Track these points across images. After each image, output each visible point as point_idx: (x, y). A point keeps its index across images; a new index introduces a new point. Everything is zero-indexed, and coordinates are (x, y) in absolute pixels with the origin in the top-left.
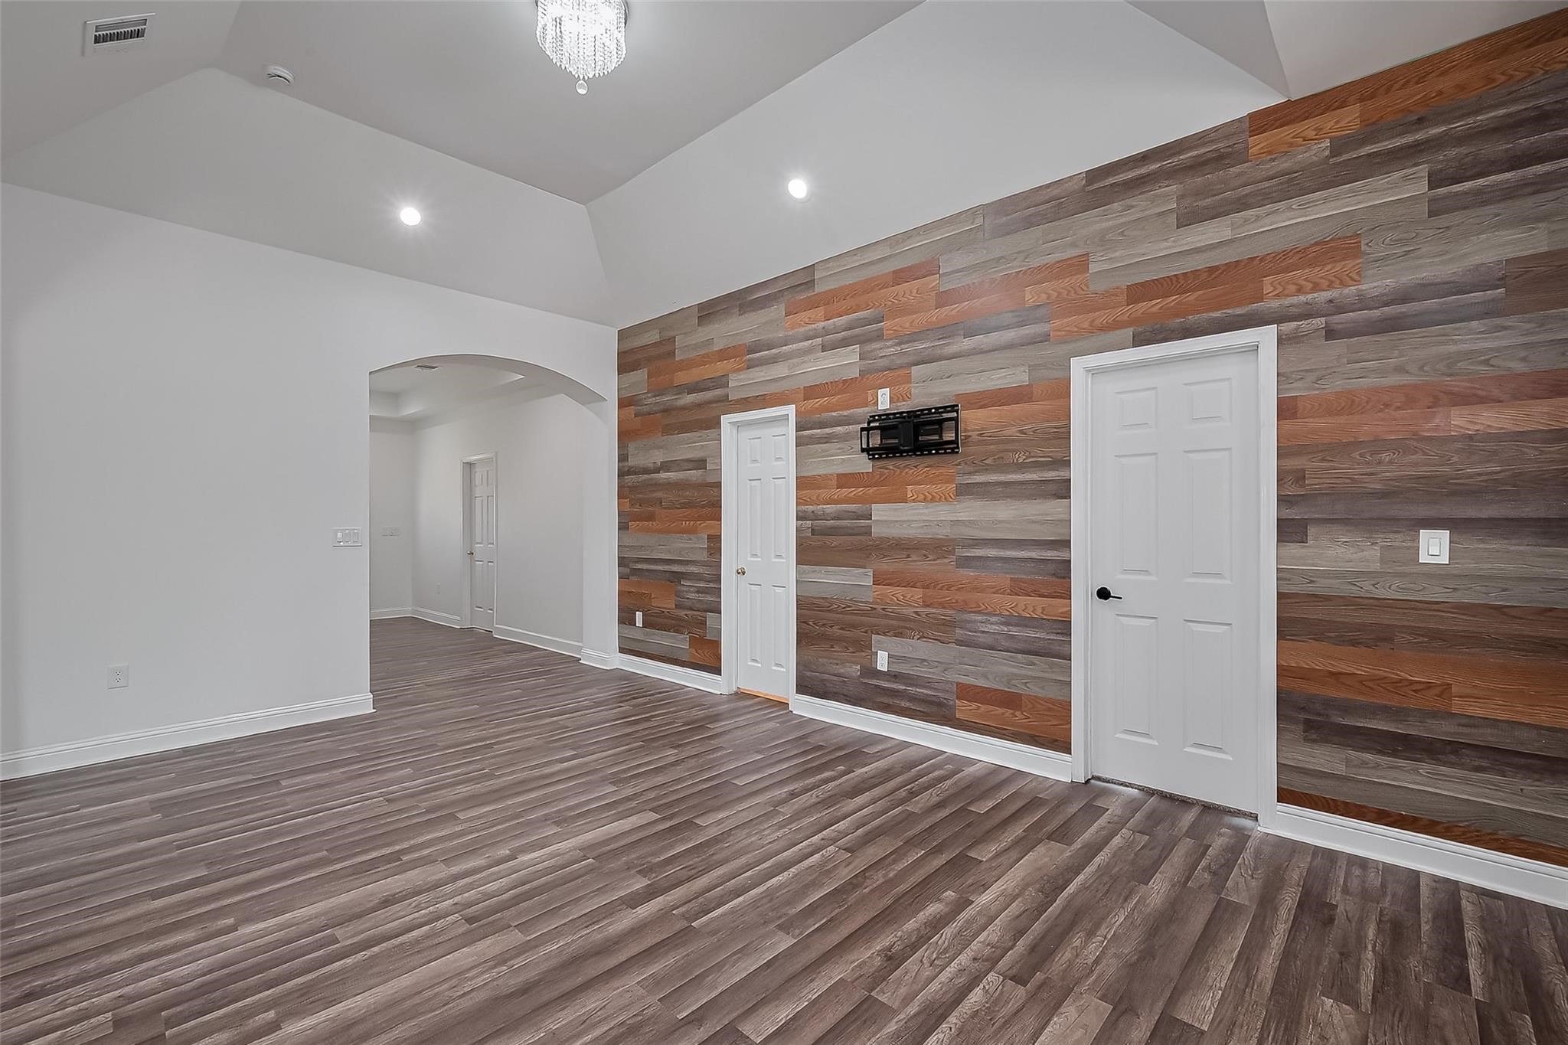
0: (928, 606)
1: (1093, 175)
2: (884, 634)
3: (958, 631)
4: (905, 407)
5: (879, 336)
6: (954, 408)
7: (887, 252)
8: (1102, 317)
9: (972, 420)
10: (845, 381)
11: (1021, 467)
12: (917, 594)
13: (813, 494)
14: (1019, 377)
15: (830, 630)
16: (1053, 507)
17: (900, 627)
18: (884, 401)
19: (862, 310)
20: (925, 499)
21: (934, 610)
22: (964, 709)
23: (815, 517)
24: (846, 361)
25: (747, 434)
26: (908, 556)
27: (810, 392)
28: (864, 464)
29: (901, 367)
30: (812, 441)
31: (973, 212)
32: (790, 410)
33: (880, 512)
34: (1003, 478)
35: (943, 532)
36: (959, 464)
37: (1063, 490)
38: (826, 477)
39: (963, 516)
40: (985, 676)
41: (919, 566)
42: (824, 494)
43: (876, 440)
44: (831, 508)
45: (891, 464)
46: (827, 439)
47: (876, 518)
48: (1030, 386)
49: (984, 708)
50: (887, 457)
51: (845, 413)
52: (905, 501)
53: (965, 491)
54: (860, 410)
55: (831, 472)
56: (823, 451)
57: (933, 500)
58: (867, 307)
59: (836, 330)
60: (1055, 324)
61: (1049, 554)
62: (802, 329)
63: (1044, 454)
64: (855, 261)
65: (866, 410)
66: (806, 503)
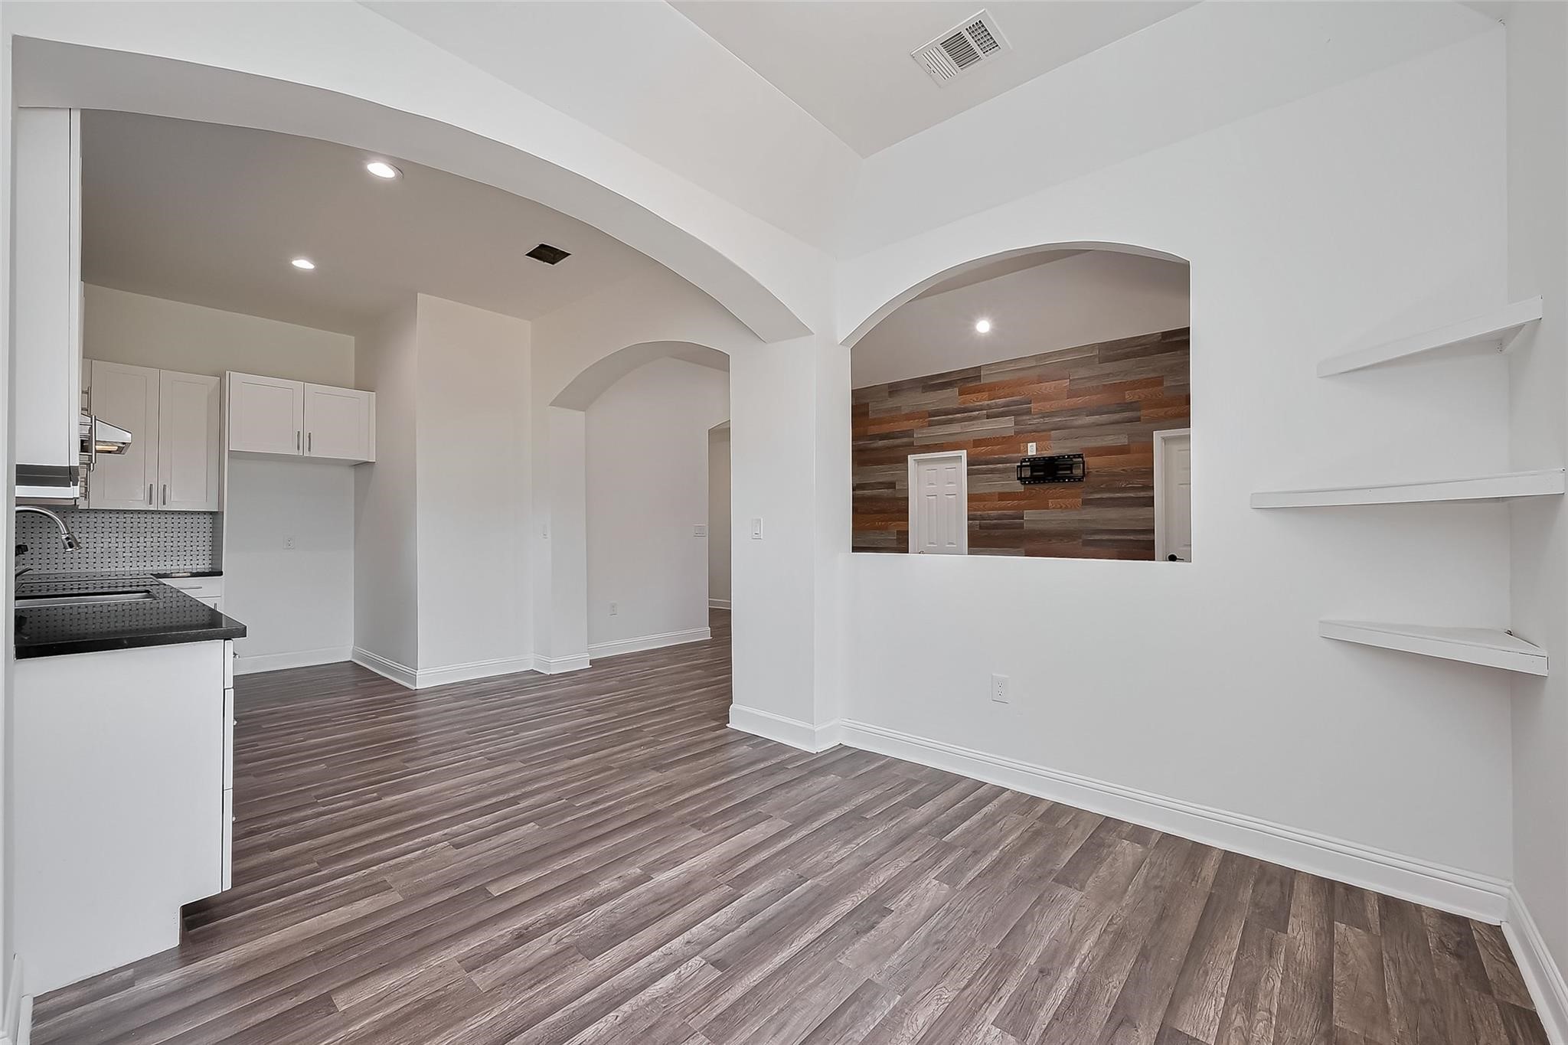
4: (1047, 454)
5: (1029, 412)
6: (1080, 456)
7: (1034, 364)
8: (1172, 411)
9: (1091, 462)
10: (1004, 437)
11: (1123, 489)
13: (981, 504)
14: (1123, 440)
16: (1142, 512)
18: (1032, 450)
19: (1016, 396)
20: (1061, 507)
23: (982, 518)
24: (1005, 425)
25: (924, 468)
26: (1050, 541)
27: (978, 443)
28: (1018, 487)
29: (1044, 431)
30: (979, 472)
31: (1092, 347)
32: (964, 453)
33: (1028, 515)
34: (1112, 495)
35: (1073, 526)
36: (1083, 488)
37: (1149, 502)
38: (991, 495)
39: (1087, 517)
42: (989, 504)
43: (1027, 473)
44: (993, 513)
45: (1038, 488)
46: (992, 471)
47: (1027, 519)
48: (1129, 445)
50: (1035, 483)
51: (1004, 456)
52: (1047, 508)
53: (1087, 503)
54: (1016, 455)
55: (994, 491)
56: (989, 478)
57: (1066, 508)
58: (1020, 394)
59: (997, 406)
60: (1143, 412)
61: (1141, 537)
62: (971, 405)
63: (1138, 482)
64: (1012, 367)
65: (1020, 455)
66: (975, 510)
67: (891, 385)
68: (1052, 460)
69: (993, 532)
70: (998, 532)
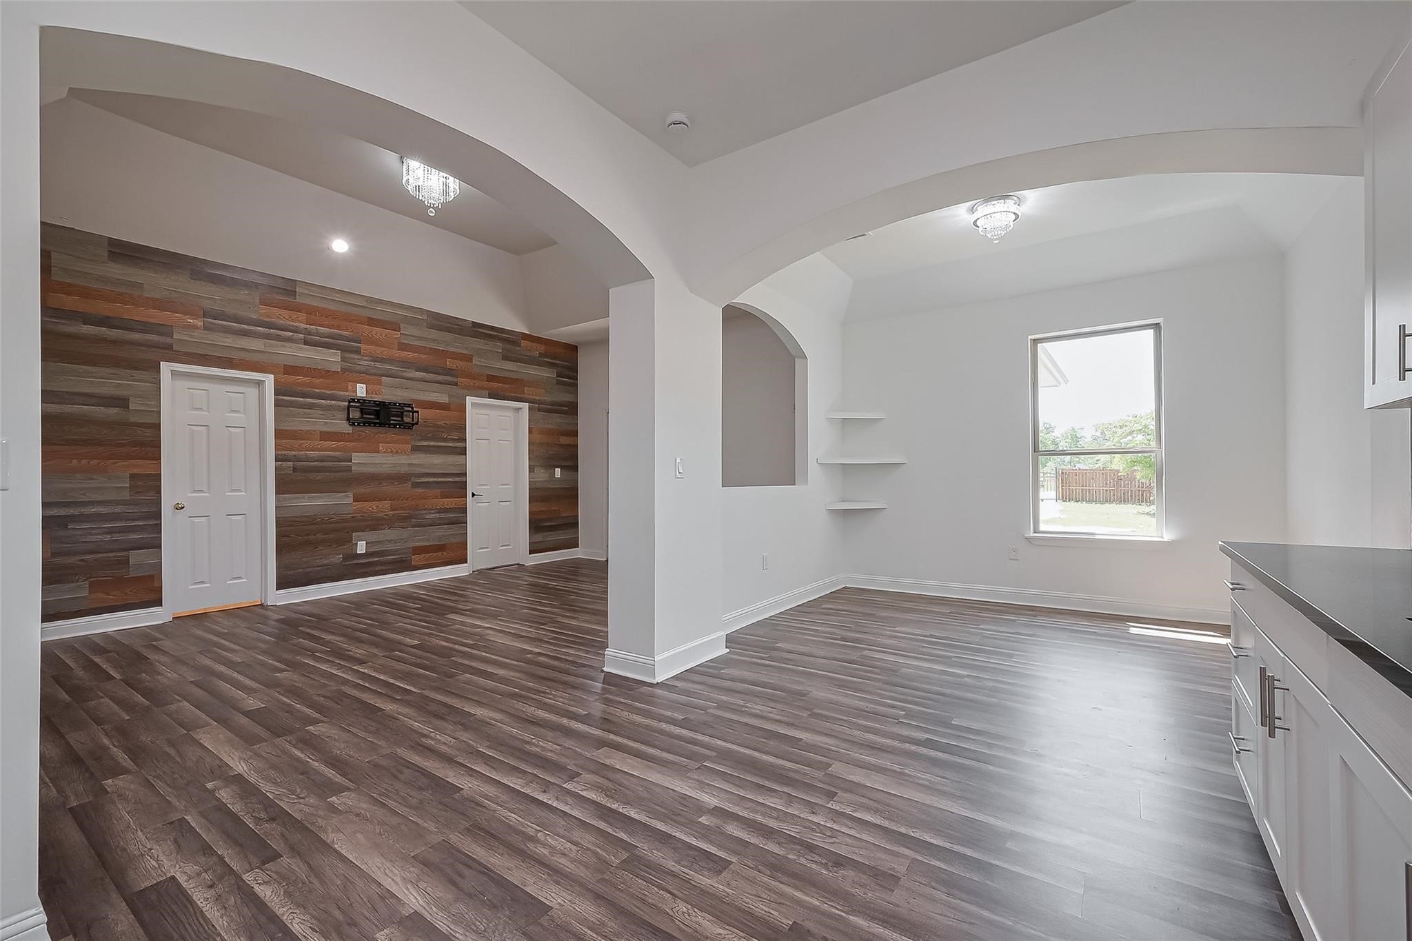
0: (394, 510)
1: (475, 324)
2: (363, 531)
3: (413, 520)
4: (377, 398)
5: (358, 351)
6: (409, 406)
7: (364, 304)
8: (478, 383)
9: (424, 414)
10: (329, 371)
11: (445, 440)
12: (387, 504)
13: (294, 443)
14: (444, 399)
15: (314, 537)
16: (457, 459)
17: (374, 524)
18: (361, 391)
19: (343, 330)
20: (392, 452)
21: (398, 512)
22: (416, 560)
23: (297, 459)
24: (331, 359)
26: (381, 484)
27: (290, 370)
28: (345, 428)
29: (374, 374)
30: (292, 405)
31: (422, 311)
32: (269, 380)
33: (357, 458)
34: (436, 444)
35: (403, 470)
36: (413, 435)
37: (463, 452)
38: (309, 432)
39: (414, 462)
40: (428, 540)
41: (387, 488)
42: (306, 444)
43: (355, 414)
44: (313, 454)
45: (368, 430)
46: (311, 406)
47: (356, 462)
48: (449, 404)
49: (427, 555)
50: (364, 425)
51: (328, 392)
52: (378, 452)
53: (416, 449)
54: (343, 393)
55: (314, 429)
56: (305, 413)
57: (397, 452)
58: (347, 330)
59: (318, 334)
60: (460, 379)
61: (458, 479)
62: (281, 322)
63: (456, 435)
64: (337, 297)
65: (347, 394)
66: (286, 449)
67: (113, 242)
68: (382, 404)
69: (313, 476)
70: (319, 476)
